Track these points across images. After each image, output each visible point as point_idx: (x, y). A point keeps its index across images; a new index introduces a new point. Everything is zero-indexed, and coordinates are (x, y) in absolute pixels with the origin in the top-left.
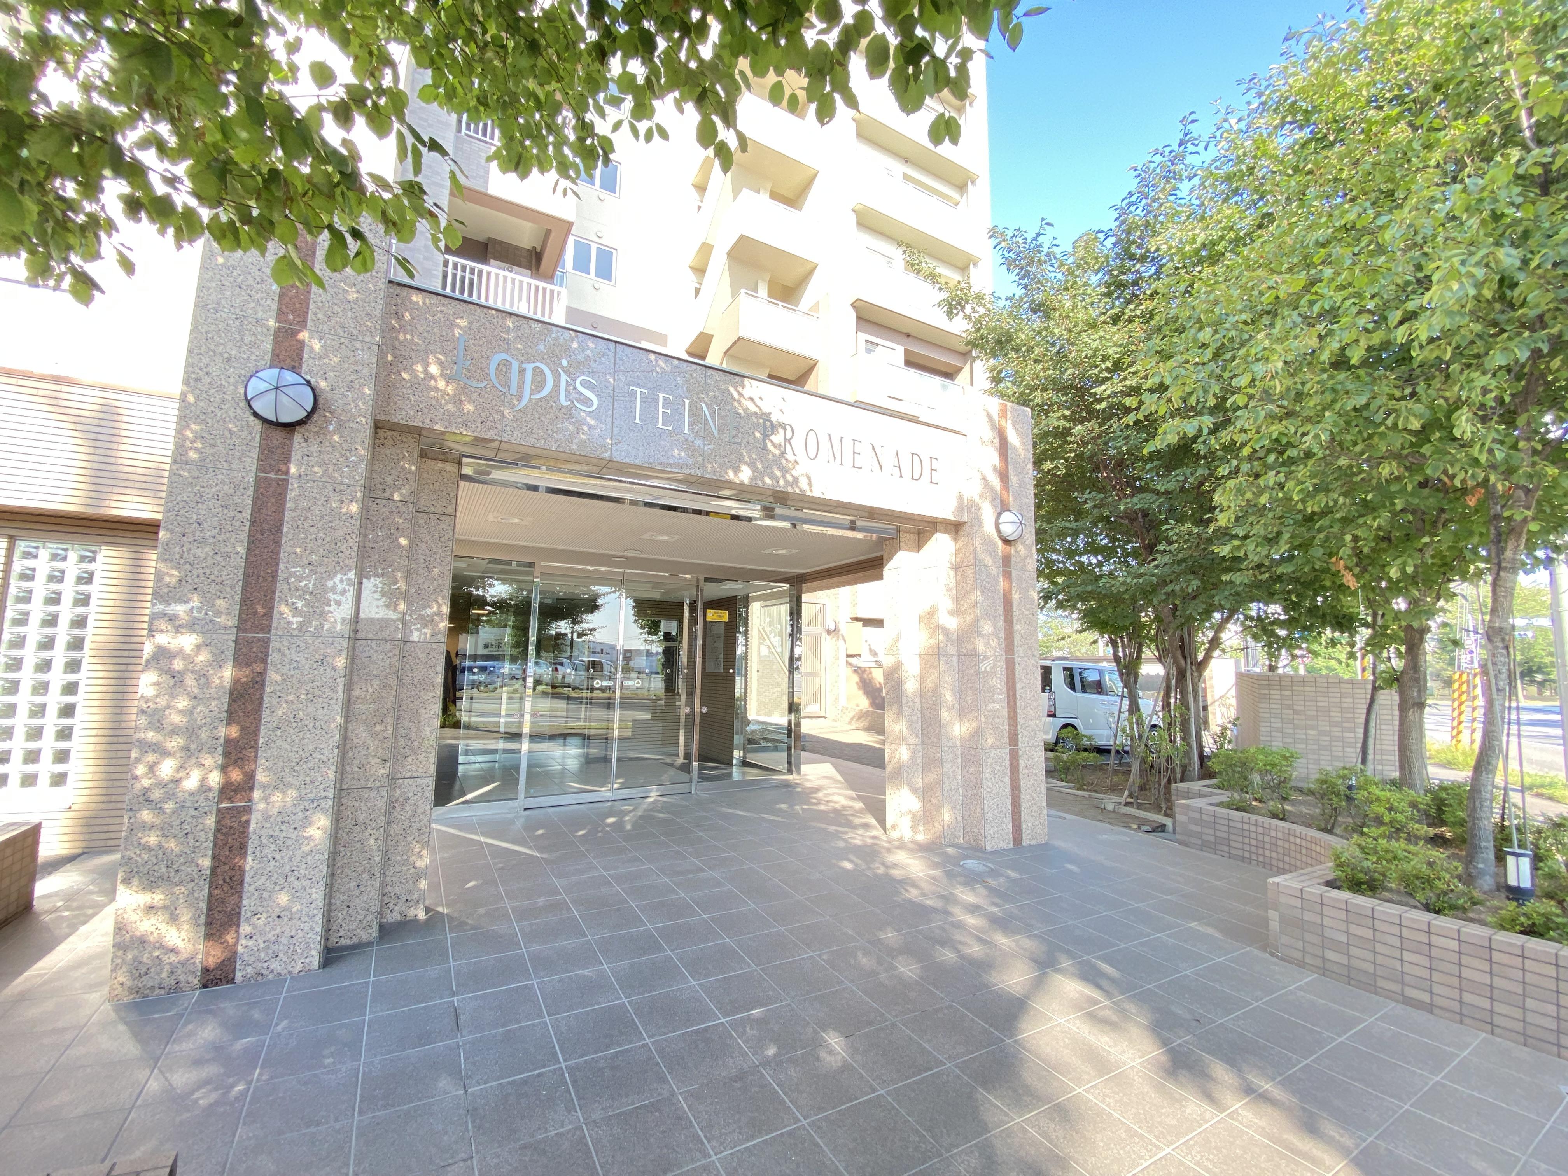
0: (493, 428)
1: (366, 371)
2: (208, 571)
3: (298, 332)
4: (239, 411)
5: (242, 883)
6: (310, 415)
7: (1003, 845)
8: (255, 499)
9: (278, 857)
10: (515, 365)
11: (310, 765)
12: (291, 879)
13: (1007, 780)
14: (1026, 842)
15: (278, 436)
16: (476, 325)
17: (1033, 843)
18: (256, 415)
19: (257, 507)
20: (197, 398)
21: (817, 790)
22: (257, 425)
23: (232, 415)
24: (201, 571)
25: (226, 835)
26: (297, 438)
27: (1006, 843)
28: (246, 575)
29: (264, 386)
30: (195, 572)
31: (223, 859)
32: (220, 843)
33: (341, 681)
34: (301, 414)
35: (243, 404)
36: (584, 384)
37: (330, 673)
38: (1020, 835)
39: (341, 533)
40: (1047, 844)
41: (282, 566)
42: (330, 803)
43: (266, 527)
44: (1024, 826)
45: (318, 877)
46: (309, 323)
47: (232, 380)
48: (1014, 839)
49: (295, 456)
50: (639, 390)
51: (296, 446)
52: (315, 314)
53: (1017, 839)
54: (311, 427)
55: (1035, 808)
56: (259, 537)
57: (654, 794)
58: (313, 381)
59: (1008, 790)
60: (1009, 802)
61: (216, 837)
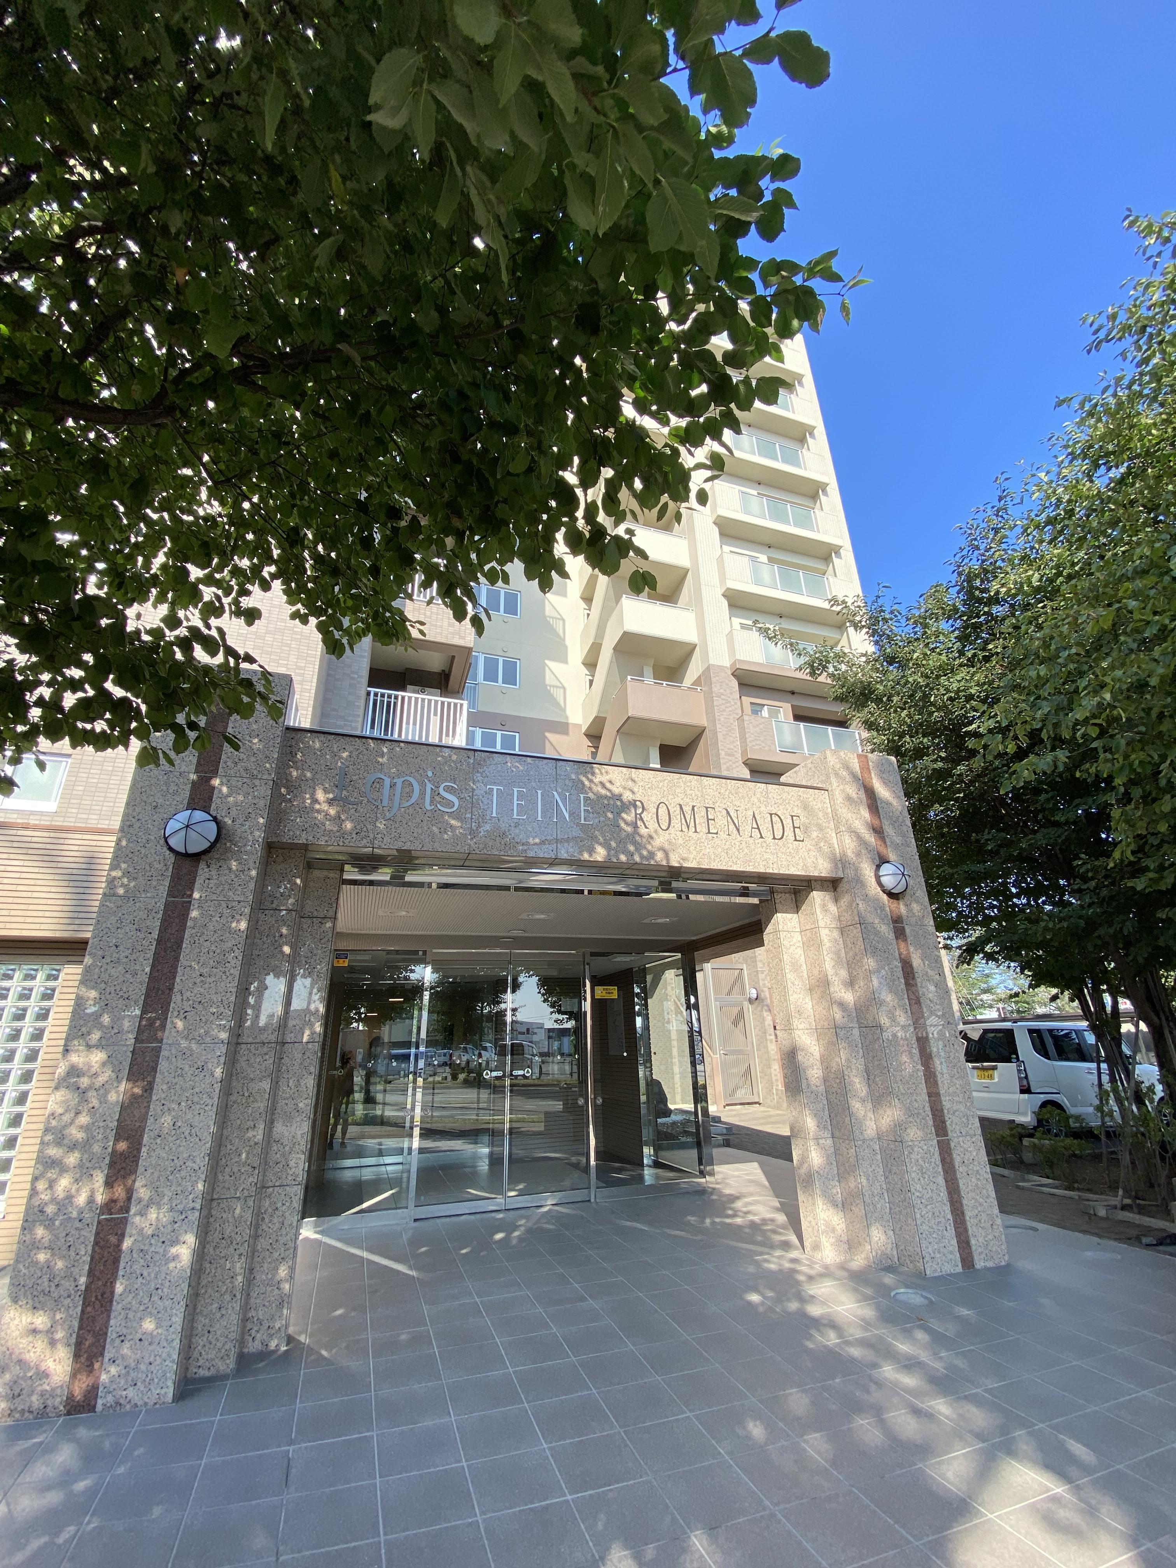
0: (366, 837)
1: (262, 803)
2: (118, 988)
3: (211, 778)
4: (159, 847)
5: (111, 1301)
6: (213, 845)
7: (948, 1269)
8: (163, 921)
9: (145, 1274)
10: (387, 782)
11: (183, 1173)
12: (155, 1298)
13: (941, 1180)
14: (979, 1264)
15: (187, 864)
16: (355, 753)
17: (990, 1264)
18: (171, 849)
19: (163, 929)
20: (129, 841)
21: (734, 1198)
22: (171, 858)
23: (153, 851)
24: (113, 988)
25: (101, 1248)
26: (202, 865)
27: (952, 1264)
28: (148, 989)
29: (179, 826)
30: (108, 990)
31: (97, 1273)
32: (97, 1257)
33: (217, 1087)
34: (206, 845)
35: (162, 841)
36: (448, 789)
37: (208, 1080)
38: (970, 1254)
39: (230, 944)
40: (1008, 1265)
41: (178, 979)
42: (197, 1214)
43: (169, 945)
44: (973, 1242)
45: (179, 1297)
46: (220, 770)
47: (156, 823)
48: (963, 1260)
49: (199, 881)
50: (495, 788)
51: (200, 872)
52: (225, 762)
53: (967, 1260)
54: (214, 854)
55: (984, 1217)
56: (163, 953)
57: (549, 1202)
58: (219, 817)
59: (944, 1195)
60: (947, 1209)
61: (93, 1251)
